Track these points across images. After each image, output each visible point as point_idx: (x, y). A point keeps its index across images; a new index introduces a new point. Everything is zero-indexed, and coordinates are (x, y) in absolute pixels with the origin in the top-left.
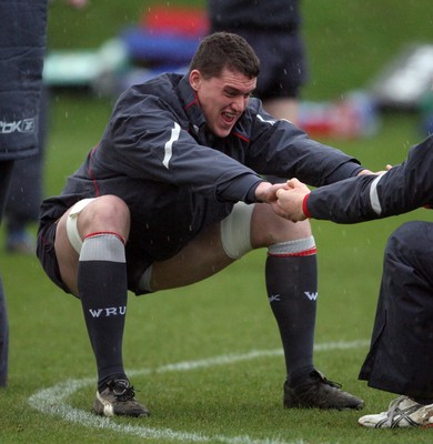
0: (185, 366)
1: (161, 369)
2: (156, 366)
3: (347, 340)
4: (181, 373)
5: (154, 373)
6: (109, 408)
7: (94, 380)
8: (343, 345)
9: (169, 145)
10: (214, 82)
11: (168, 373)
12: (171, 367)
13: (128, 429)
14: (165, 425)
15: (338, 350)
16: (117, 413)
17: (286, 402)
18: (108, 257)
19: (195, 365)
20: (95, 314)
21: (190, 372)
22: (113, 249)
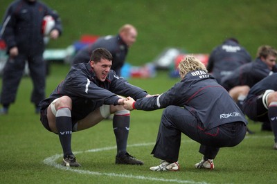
0: (94, 150)
1: (86, 151)
2: (84, 150)
3: (147, 142)
4: (93, 153)
5: (84, 153)
6: (68, 164)
7: (62, 155)
8: (145, 144)
9: (87, 86)
10: (99, 63)
11: (88, 153)
12: (89, 151)
13: (76, 170)
14: (87, 169)
15: (143, 146)
16: (71, 166)
17: (116, 162)
18: (66, 115)
19: (97, 150)
20: (62, 134)
21: (96, 152)
22: (67, 113)
